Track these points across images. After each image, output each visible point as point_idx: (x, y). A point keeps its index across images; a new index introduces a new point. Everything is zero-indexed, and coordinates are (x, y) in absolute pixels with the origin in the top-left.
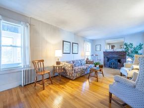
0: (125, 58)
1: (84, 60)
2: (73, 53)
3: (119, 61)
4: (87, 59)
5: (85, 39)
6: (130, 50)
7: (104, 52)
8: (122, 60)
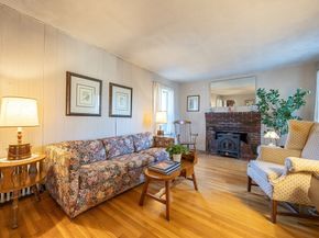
0: (258, 131)
1: (147, 135)
2: (111, 116)
3: (244, 137)
4: (160, 133)
5: (155, 78)
6: (271, 108)
7: (207, 115)
8: (251, 135)
